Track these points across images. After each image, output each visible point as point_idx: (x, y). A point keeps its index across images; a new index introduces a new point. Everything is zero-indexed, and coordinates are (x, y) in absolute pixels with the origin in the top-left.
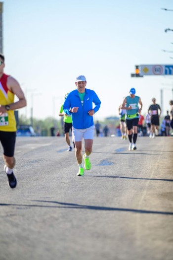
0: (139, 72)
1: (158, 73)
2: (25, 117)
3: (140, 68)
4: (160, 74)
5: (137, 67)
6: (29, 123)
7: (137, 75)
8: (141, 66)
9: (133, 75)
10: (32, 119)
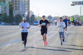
0: (74, 4)
1: (80, 4)
2: (36, 16)
3: (74, 3)
4: (81, 4)
5: (73, 2)
6: (38, 18)
7: (73, 5)
8: (74, 2)
9: (72, 5)
10: (39, 17)
